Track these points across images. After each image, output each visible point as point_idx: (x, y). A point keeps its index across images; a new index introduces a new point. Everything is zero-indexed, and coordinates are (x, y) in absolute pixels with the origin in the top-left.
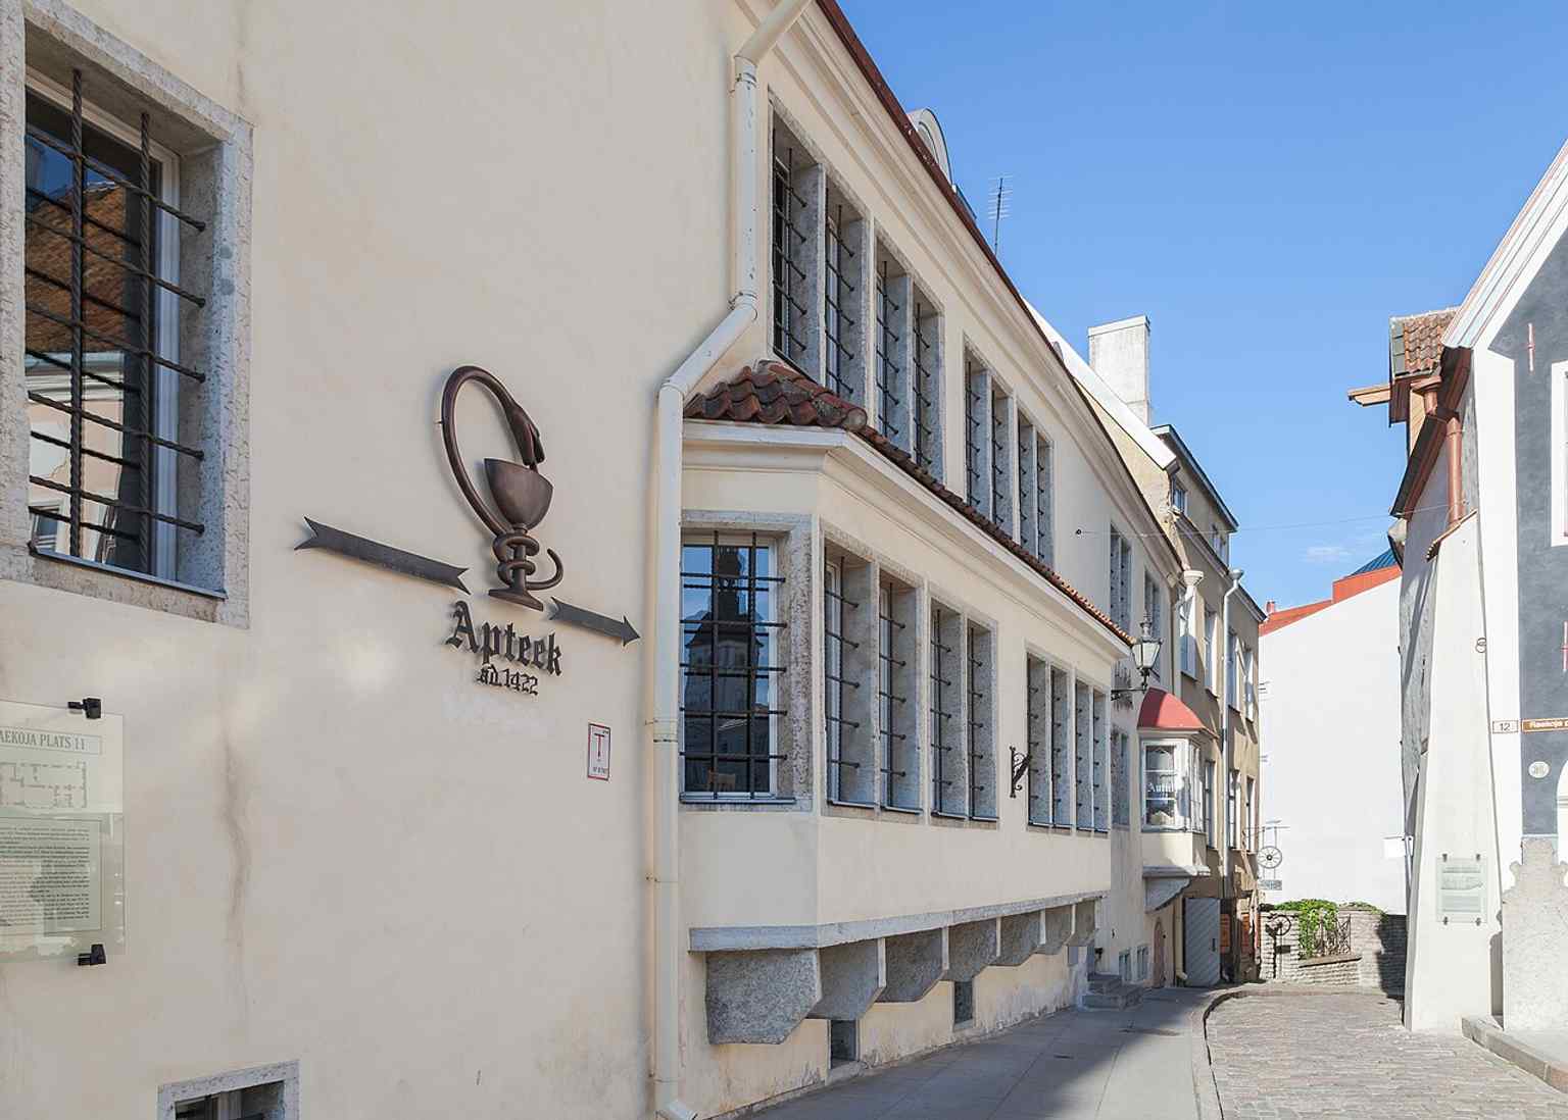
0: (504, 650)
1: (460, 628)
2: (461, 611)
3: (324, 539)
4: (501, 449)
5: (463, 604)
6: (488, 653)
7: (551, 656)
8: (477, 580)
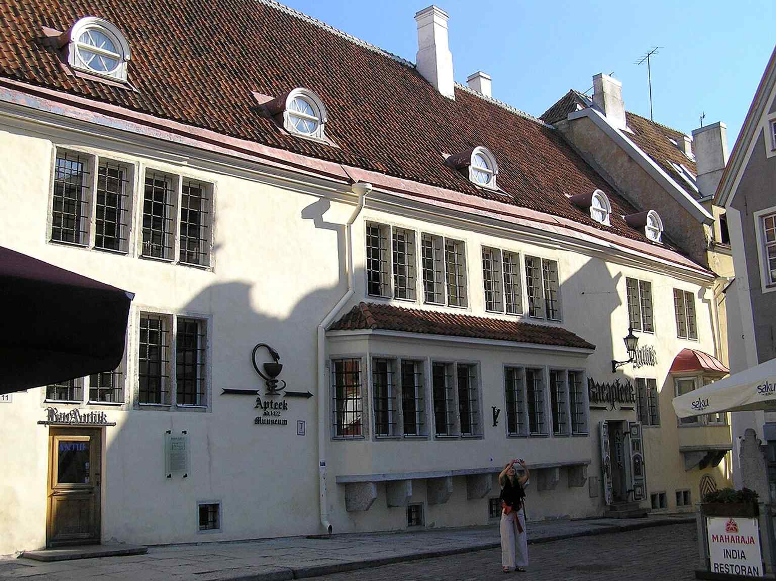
0: (270, 407)
1: (258, 404)
2: (259, 400)
3: (227, 392)
4: (269, 360)
5: (259, 398)
6: (266, 408)
7: (284, 406)
8: (262, 392)
